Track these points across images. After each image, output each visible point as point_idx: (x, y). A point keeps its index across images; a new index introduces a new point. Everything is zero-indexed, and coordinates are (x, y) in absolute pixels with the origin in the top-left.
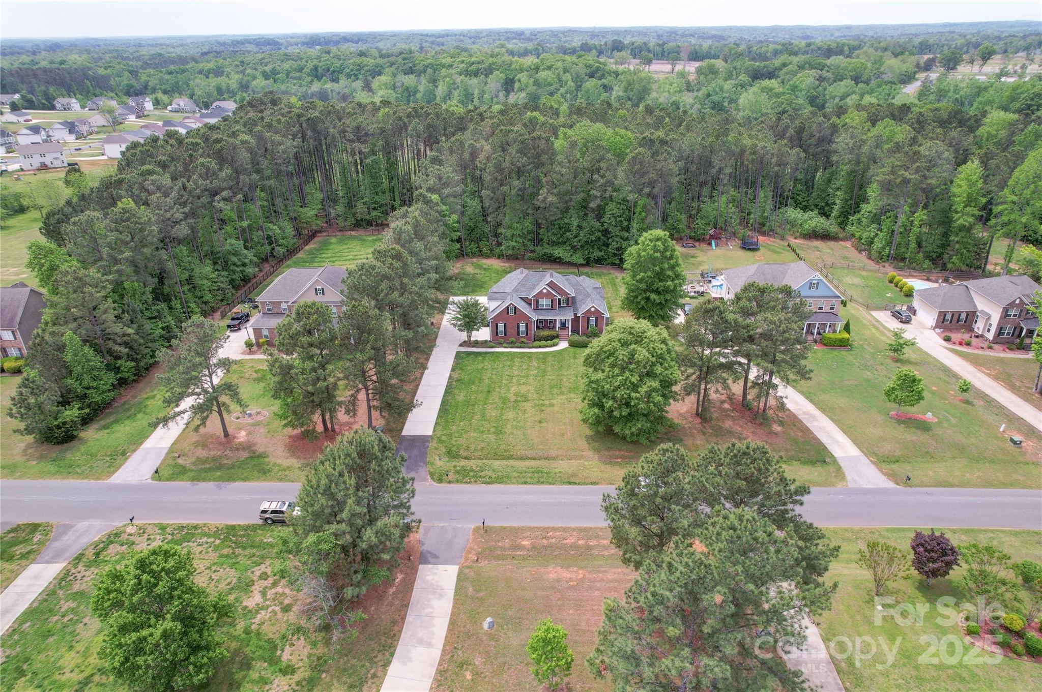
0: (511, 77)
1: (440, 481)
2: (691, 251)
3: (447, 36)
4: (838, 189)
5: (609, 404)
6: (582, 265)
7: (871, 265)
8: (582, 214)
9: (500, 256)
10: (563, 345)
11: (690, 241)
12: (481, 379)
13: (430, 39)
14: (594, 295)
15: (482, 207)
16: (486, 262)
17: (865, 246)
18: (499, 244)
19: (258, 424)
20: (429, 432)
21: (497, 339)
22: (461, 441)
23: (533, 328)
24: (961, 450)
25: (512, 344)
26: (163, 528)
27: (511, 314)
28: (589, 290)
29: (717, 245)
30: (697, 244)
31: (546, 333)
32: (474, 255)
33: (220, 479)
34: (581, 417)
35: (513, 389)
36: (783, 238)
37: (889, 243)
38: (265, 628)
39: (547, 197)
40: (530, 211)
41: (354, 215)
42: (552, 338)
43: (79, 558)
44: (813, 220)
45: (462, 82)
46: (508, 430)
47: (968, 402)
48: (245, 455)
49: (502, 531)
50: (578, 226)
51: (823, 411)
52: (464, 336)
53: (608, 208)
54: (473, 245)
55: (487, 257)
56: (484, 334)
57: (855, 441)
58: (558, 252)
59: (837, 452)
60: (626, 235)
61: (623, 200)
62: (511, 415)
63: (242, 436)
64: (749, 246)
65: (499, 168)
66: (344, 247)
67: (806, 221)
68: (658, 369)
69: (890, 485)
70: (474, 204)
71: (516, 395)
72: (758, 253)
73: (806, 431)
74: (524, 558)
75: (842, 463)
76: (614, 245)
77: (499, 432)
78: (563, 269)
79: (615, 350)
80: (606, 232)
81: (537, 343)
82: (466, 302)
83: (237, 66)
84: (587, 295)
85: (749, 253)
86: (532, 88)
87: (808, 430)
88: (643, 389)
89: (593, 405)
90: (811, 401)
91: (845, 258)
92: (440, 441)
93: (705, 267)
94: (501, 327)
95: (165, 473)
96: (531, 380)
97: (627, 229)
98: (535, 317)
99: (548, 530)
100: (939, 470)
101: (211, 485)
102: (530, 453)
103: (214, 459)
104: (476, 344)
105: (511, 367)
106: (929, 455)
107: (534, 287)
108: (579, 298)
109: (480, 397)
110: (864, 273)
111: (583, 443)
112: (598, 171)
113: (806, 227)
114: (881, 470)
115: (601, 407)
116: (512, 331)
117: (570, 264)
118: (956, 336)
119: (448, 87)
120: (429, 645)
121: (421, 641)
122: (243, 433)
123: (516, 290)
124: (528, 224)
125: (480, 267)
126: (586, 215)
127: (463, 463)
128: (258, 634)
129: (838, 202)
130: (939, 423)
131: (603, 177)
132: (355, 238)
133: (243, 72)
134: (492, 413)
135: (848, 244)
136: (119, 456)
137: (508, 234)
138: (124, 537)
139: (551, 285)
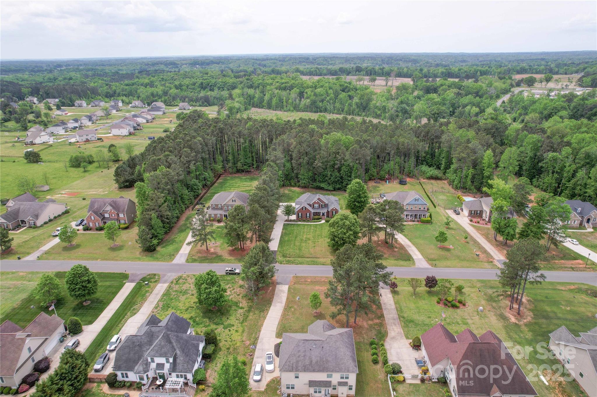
0: (302, 91)
1: (281, 263)
2: (378, 185)
3: (267, 60)
4: (443, 158)
5: (337, 239)
6: (332, 191)
7: (453, 191)
8: (332, 170)
9: (299, 186)
10: (323, 221)
11: (378, 180)
12: (293, 233)
13: (258, 62)
14: (335, 203)
15: (292, 166)
16: (293, 189)
17: (451, 183)
18: (299, 182)
19: (217, 246)
20: (276, 250)
21: (298, 219)
22: (287, 252)
23: (312, 215)
24: (458, 257)
25: (304, 221)
26: (194, 275)
27: (304, 210)
28: (334, 201)
29: (389, 182)
30: (381, 181)
31: (317, 217)
32: (288, 186)
33: (208, 262)
34: (328, 244)
35: (305, 236)
36: (418, 179)
37: (460, 182)
38: (233, 299)
39: (318, 163)
40: (311, 169)
41: (236, 167)
42: (319, 219)
43: (172, 282)
44: (433, 171)
45: (278, 93)
46: (303, 249)
47: (468, 243)
48: (215, 256)
49: (302, 277)
50: (331, 175)
51: (414, 244)
52: (286, 218)
53: (342, 168)
54: (288, 182)
55: (294, 187)
56: (293, 217)
57: (422, 254)
58: (322, 185)
59: (414, 257)
60: (350, 179)
61: (348, 165)
62: (304, 244)
63: (212, 250)
64: (402, 183)
65: (299, 152)
66: (234, 181)
67: (428, 172)
68: (353, 228)
69: (430, 267)
70: (288, 165)
71: (306, 238)
72: (406, 186)
73: (406, 251)
74: (308, 284)
75: (415, 261)
76: (345, 183)
77: (300, 249)
78: (324, 192)
79: (338, 221)
80: (342, 178)
81: (314, 221)
82: (287, 205)
83: (160, 81)
84: (332, 203)
85: (402, 186)
86: (313, 98)
87: (407, 250)
88: (347, 234)
89: (331, 240)
90: (411, 241)
91: (442, 188)
92: (280, 252)
93: (382, 192)
94: (300, 214)
95: (189, 260)
96: (311, 233)
97: (350, 176)
98: (313, 211)
99: (316, 277)
100: (449, 263)
101: (206, 264)
102: (310, 256)
103: (204, 257)
104: (291, 221)
105: (304, 229)
106: (447, 259)
107: (313, 200)
108: (329, 204)
109: (293, 239)
110: (448, 194)
111: (328, 253)
112: (338, 153)
113: (428, 174)
114: (428, 263)
115: (334, 240)
116: (304, 216)
117: (327, 190)
118: (474, 220)
119: (271, 95)
120: (282, 303)
121: (279, 302)
122: (212, 249)
123: (306, 201)
124: (310, 174)
125: (291, 191)
126: (334, 170)
127: (288, 259)
128: (232, 301)
129: (443, 163)
130: (454, 249)
131: (340, 156)
132: (237, 177)
133: (164, 85)
134: (297, 244)
135: (446, 182)
136: (172, 256)
137: (303, 177)
138: (183, 278)
139: (319, 199)
